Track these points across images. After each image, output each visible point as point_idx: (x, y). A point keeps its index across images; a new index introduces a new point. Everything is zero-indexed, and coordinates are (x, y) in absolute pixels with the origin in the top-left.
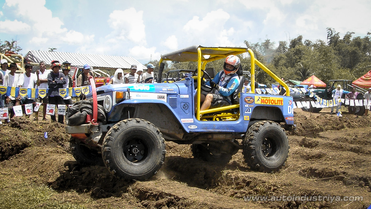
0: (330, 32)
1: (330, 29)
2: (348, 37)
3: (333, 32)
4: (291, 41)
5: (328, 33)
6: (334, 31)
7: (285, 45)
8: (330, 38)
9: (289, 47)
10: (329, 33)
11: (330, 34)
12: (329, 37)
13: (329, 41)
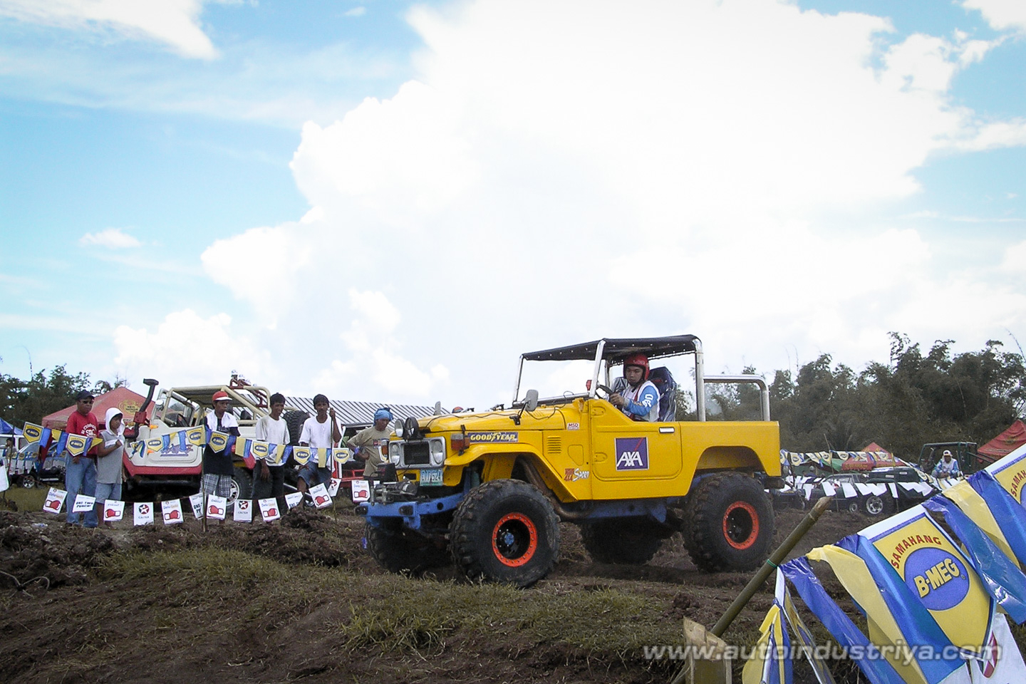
0: (897, 343)
1: (896, 335)
2: (939, 352)
3: (904, 343)
4: (800, 368)
5: (892, 346)
6: (907, 341)
7: (789, 379)
8: (898, 359)
9: (796, 384)
10: (895, 345)
11: (898, 348)
12: (895, 356)
13: (896, 365)
